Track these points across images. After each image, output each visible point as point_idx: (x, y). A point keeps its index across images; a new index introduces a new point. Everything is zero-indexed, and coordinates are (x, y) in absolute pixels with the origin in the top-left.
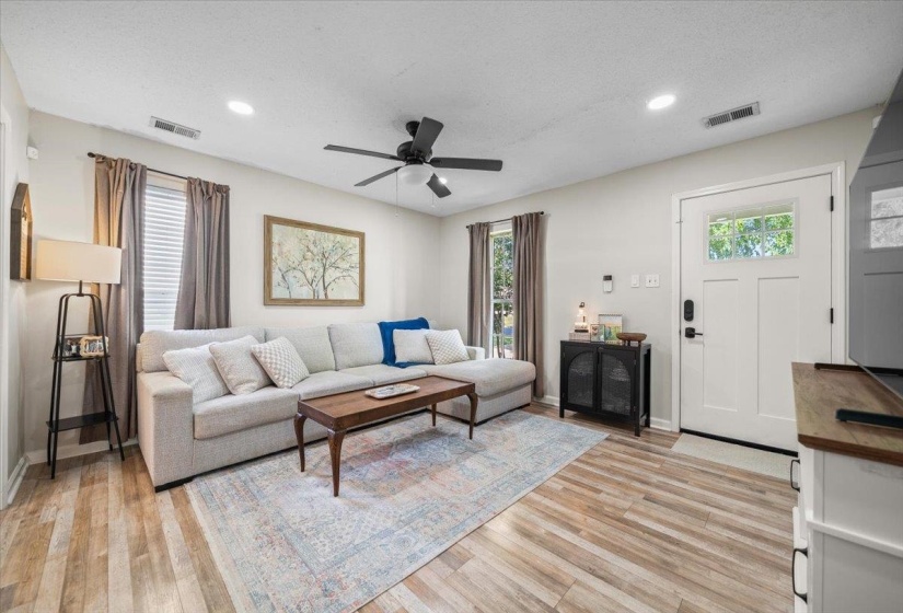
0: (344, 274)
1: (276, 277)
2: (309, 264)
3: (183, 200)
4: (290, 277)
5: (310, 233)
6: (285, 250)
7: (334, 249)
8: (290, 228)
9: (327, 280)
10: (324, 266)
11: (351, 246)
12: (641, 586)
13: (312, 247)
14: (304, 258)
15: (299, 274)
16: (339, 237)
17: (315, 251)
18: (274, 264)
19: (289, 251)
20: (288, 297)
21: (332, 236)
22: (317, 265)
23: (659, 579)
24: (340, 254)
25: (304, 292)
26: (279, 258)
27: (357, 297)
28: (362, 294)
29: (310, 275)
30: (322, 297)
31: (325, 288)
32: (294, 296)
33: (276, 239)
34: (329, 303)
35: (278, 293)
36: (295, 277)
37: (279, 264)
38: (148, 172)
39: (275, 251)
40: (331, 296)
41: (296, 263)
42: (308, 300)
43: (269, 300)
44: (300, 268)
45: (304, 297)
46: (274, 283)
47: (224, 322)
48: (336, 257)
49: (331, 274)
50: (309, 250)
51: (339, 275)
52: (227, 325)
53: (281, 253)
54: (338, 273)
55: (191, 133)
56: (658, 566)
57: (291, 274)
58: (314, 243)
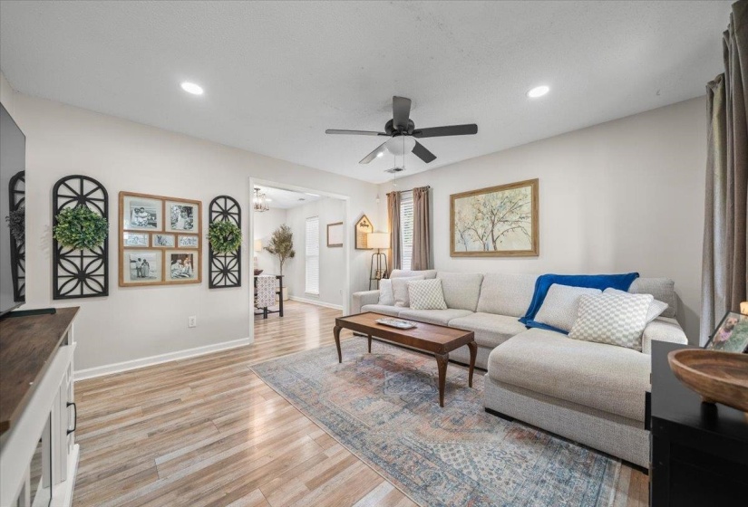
0: (514, 226)
1: (457, 236)
2: (481, 223)
4: (466, 236)
5: (481, 197)
6: (462, 215)
7: (503, 205)
8: (467, 198)
9: (496, 233)
10: (493, 222)
11: (521, 197)
12: (188, 462)
13: (482, 208)
14: (476, 219)
15: (472, 232)
16: (507, 193)
17: (485, 211)
18: (456, 227)
19: (465, 216)
20: (465, 250)
21: (500, 194)
22: (487, 223)
23: (183, 475)
24: (508, 208)
25: (476, 246)
26: (459, 222)
27: (529, 247)
28: (535, 243)
29: (480, 231)
30: (491, 248)
31: (494, 241)
32: (469, 250)
33: (457, 210)
34: (497, 254)
35: (459, 248)
36: (470, 235)
37: (459, 227)
38: (401, 193)
39: (456, 218)
40: (500, 248)
41: (470, 223)
42: (480, 253)
43: (454, 254)
44: (473, 227)
45: (477, 250)
46: (456, 240)
48: (504, 212)
49: (500, 228)
50: (480, 211)
53: (460, 219)
54: (506, 226)
56: (191, 481)
57: (466, 233)
58: (485, 205)
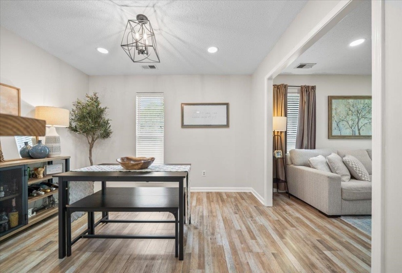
1: (334, 125)
2: (351, 117)
3: (298, 97)
4: (341, 125)
5: (351, 101)
6: (338, 111)
7: (364, 108)
8: (340, 100)
9: (360, 125)
10: (358, 117)
13: (351, 108)
14: (348, 114)
15: (345, 123)
17: (353, 110)
18: (333, 119)
19: (340, 112)
20: (339, 135)
21: (362, 101)
22: (354, 117)
24: (367, 110)
25: (347, 132)
26: (335, 116)
29: (350, 123)
30: (357, 134)
31: (359, 130)
32: (342, 134)
33: (334, 107)
34: (361, 137)
35: (335, 133)
36: (343, 124)
37: (335, 118)
38: (288, 87)
39: (333, 113)
40: (362, 133)
41: (344, 117)
42: (350, 136)
43: (331, 136)
44: (345, 120)
45: (348, 134)
46: (333, 128)
47: (313, 146)
48: (365, 112)
49: (362, 121)
50: (350, 110)
51: (367, 122)
52: (314, 148)
53: (336, 113)
55: (311, 65)
57: (341, 123)
58: (353, 106)
